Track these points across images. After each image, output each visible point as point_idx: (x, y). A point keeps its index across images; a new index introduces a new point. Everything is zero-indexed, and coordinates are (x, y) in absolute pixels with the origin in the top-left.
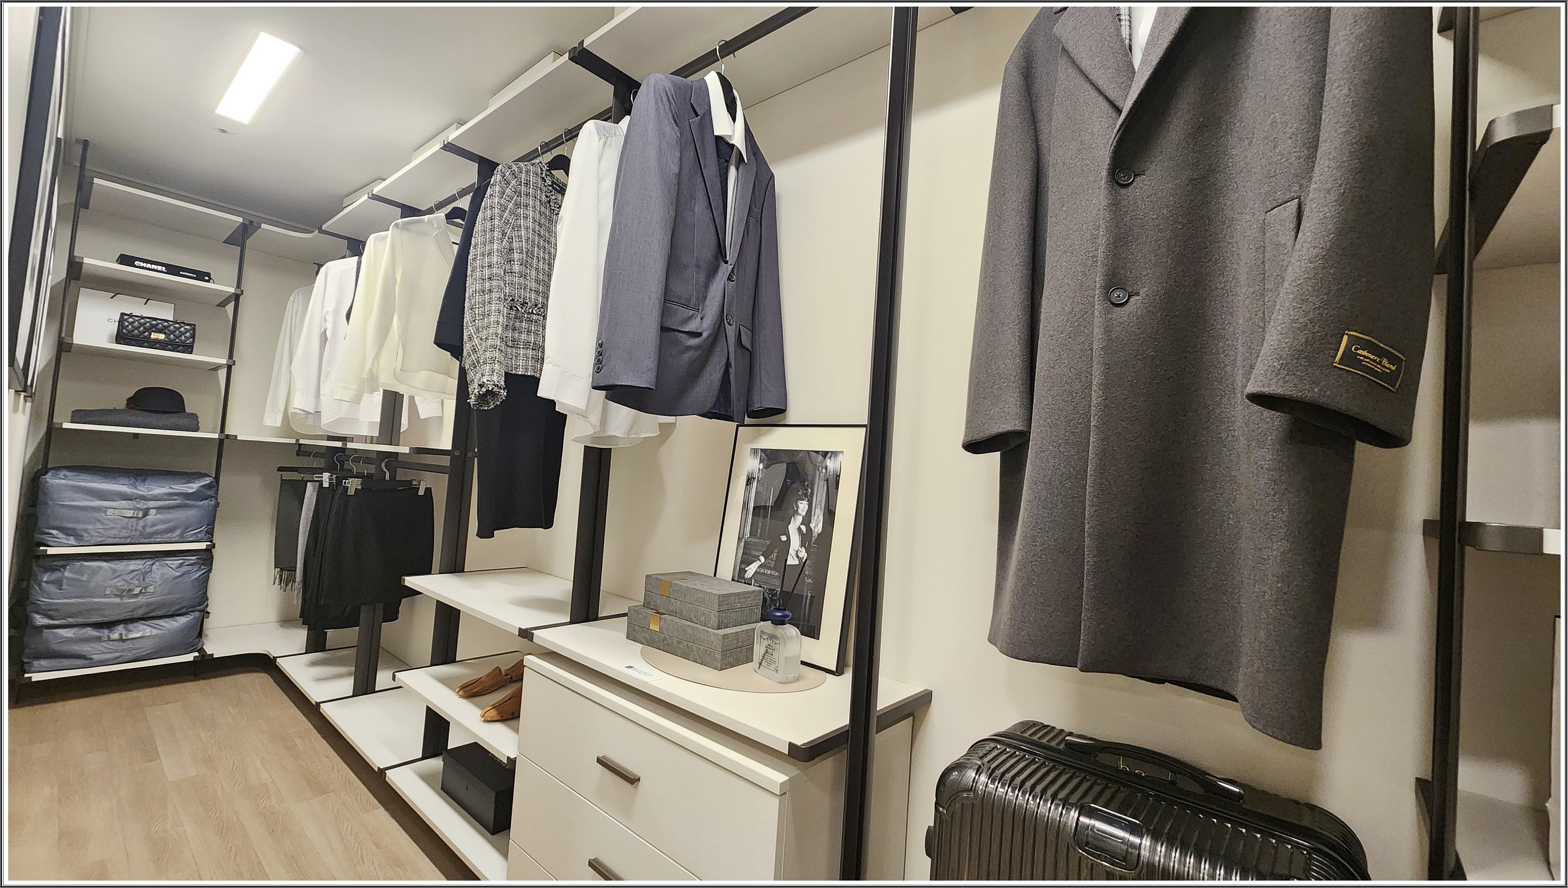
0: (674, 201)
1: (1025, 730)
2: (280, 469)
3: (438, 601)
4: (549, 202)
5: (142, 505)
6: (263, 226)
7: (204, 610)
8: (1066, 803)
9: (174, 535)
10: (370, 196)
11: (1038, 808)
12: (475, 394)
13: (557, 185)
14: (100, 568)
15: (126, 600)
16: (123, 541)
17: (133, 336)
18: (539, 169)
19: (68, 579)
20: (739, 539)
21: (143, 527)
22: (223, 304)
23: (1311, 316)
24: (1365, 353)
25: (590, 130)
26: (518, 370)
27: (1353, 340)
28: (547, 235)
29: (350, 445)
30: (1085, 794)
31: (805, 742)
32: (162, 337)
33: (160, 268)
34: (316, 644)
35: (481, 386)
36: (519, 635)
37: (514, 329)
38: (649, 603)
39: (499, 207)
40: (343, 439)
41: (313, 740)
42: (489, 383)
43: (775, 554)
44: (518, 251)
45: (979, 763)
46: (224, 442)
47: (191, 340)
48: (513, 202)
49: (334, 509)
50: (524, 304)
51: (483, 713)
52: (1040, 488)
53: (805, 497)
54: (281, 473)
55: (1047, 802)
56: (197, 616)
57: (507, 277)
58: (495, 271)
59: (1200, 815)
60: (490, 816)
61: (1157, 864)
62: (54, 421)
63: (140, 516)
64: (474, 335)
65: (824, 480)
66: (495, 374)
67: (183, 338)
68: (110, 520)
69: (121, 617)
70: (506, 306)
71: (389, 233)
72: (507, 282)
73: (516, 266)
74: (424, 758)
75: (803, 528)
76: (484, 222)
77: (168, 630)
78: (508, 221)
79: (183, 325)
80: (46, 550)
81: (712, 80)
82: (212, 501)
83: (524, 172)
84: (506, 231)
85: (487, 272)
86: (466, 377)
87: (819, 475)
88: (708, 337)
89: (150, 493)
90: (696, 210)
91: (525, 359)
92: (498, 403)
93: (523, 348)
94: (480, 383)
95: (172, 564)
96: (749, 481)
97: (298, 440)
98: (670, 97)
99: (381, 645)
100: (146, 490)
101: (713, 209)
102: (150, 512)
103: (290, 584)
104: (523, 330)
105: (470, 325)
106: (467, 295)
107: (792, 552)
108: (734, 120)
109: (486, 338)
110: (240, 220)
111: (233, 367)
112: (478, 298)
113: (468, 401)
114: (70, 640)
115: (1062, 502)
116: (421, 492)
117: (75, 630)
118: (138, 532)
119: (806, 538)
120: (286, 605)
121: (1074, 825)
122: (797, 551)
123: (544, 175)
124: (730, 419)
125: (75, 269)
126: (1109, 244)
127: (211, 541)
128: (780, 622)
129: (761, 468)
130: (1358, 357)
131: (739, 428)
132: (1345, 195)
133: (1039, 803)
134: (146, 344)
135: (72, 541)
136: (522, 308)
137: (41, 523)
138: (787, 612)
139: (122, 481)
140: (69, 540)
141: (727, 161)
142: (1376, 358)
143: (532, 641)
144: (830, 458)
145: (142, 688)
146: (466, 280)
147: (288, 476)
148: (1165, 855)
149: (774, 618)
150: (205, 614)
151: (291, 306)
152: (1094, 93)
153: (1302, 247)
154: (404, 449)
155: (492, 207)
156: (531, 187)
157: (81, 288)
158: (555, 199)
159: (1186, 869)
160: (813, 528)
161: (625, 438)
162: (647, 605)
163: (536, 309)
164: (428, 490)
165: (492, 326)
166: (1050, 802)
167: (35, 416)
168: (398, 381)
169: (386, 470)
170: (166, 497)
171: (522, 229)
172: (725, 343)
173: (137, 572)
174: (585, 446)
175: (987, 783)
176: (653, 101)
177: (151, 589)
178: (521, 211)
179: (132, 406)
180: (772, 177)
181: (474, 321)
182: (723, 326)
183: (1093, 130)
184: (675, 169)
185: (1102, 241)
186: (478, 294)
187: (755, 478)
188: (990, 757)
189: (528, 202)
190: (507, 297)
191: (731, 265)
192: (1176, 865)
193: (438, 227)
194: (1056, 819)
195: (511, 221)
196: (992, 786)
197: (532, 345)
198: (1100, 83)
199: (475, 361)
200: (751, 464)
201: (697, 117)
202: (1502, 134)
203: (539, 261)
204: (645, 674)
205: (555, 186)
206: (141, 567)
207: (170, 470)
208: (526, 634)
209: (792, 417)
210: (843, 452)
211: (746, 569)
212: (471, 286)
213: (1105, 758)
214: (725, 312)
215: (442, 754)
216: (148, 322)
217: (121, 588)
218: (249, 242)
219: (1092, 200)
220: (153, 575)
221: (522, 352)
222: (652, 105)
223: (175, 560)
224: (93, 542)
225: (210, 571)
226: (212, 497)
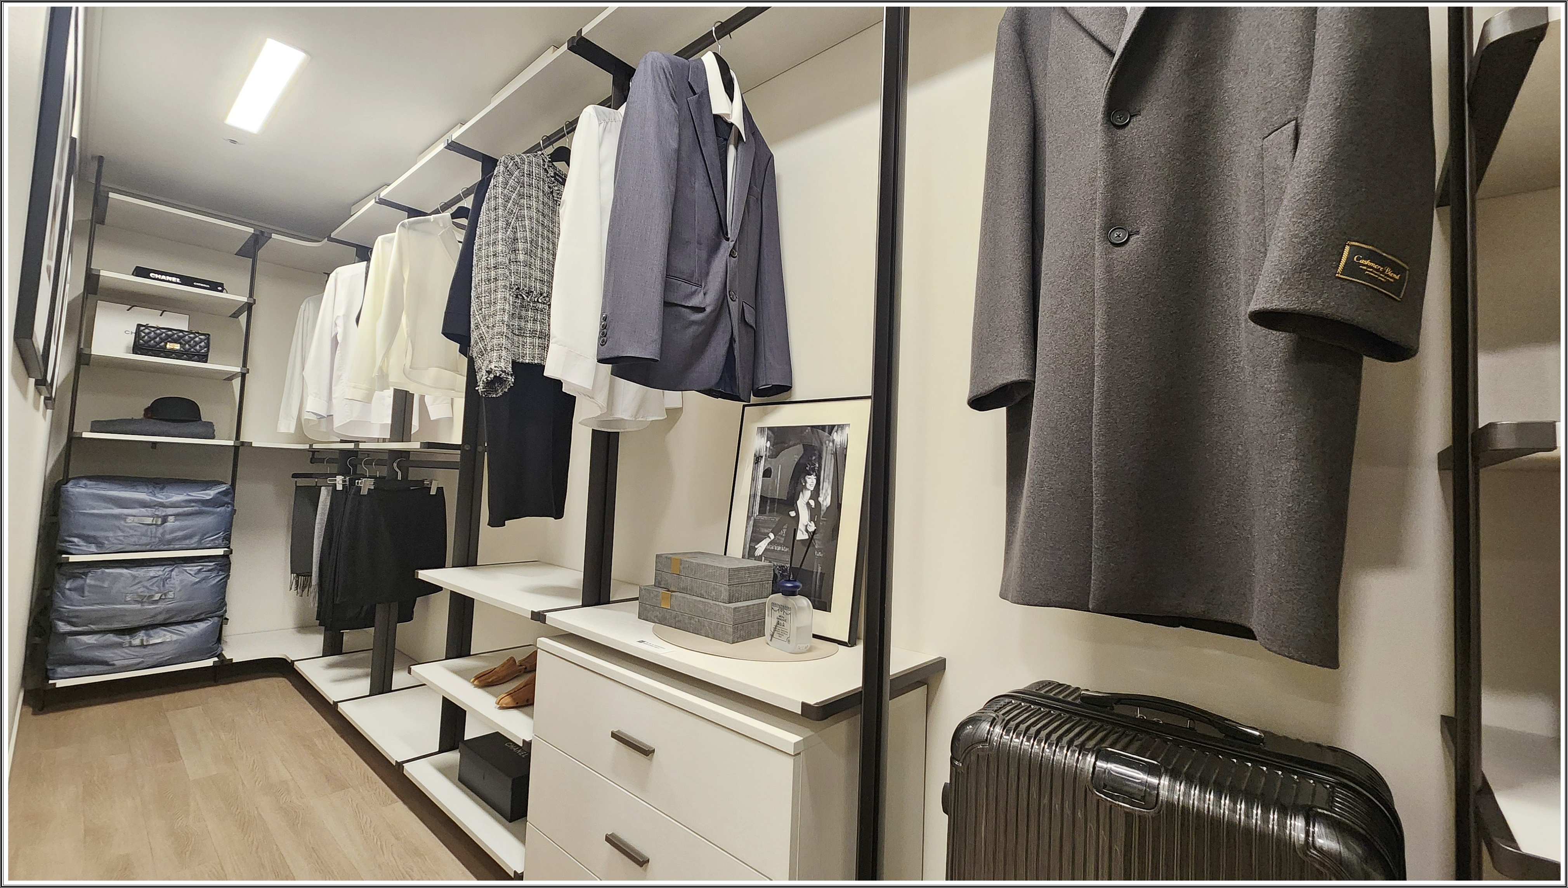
0: (674, 177)
1: (1040, 688)
2: (295, 476)
3: (452, 592)
4: (552, 193)
5: (161, 512)
6: (274, 235)
7: (223, 616)
8: (1082, 748)
9: (193, 541)
10: (377, 200)
11: (1054, 755)
12: (483, 381)
13: (559, 176)
14: (121, 574)
15: (147, 607)
16: (144, 548)
17: (150, 346)
18: (541, 160)
19: (90, 586)
20: (749, 518)
21: (163, 534)
22: (236, 315)
23: (1312, 229)
24: (1367, 262)
25: (590, 115)
26: (525, 358)
27: (1355, 251)
28: (550, 225)
29: (362, 446)
30: (1102, 740)
31: (818, 701)
32: (177, 347)
33: (174, 279)
34: (333, 647)
35: (489, 372)
36: (532, 619)
37: (520, 318)
38: (660, 583)
39: (503, 197)
40: (357, 442)
41: (332, 739)
42: (496, 369)
43: (785, 530)
44: (523, 241)
45: (994, 715)
46: (240, 448)
47: (205, 349)
48: (516, 192)
49: (348, 511)
50: (529, 293)
51: (498, 701)
52: (1045, 433)
53: (813, 472)
54: (296, 479)
55: (1064, 749)
56: (216, 621)
57: (512, 266)
58: (500, 259)
59: (1220, 756)
60: (507, 805)
61: (1176, 803)
62: (74, 431)
63: (159, 523)
64: (481, 323)
65: (831, 454)
66: (502, 360)
67: (198, 347)
68: (130, 528)
69: (142, 623)
70: (512, 294)
71: (396, 234)
72: (513, 271)
73: (521, 255)
74: (440, 752)
75: (812, 503)
76: (488, 212)
77: (188, 635)
78: (512, 211)
79: (197, 335)
80: (68, 558)
81: (708, 59)
82: (228, 507)
83: (526, 163)
84: (510, 221)
85: (492, 261)
86: (474, 366)
87: (827, 450)
88: (712, 312)
89: (169, 500)
90: (697, 186)
91: (532, 347)
92: (506, 390)
93: (530, 337)
94: (487, 370)
95: (191, 570)
96: (757, 459)
97: (311, 446)
98: (668, 75)
99: (396, 647)
100: (164, 498)
101: (713, 186)
102: (169, 519)
103: (307, 589)
104: (529, 318)
105: (477, 314)
106: (473, 285)
107: (801, 527)
108: (732, 100)
109: (493, 326)
110: (251, 230)
111: (247, 375)
112: (484, 287)
113: (477, 388)
114: (91, 647)
115: (1069, 444)
116: (433, 492)
117: (97, 637)
118: (157, 539)
119: (814, 513)
120: (302, 612)
121: (1091, 769)
122: (806, 526)
123: (546, 166)
124: (737, 398)
125: (92, 281)
126: (1108, 185)
127: (229, 547)
128: (791, 593)
129: (768, 446)
130: (1361, 267)
131: (746, 408)
132: (1341, 108)
133: (1055, 750)
134: (162, 354)
135: (93, 548)
136: (528, 297)
137: (63, 533)
138: (798, 584)
139: (140, 488)
140: (90, 547)
141: (726, 140)
142: (1379, 267)
143: (545, 623)
144: (837, 432)
145: (163, 694)
146: (472, 270)
147: (302, 482)
148: (1184, 794)
149: (785, 589)
150: (224, 621)
151: (302, 313)
152: (1087, 40)
153: (1300, 163)
154: (415, 445)
155: (496, 197)
156: (534, 178)
157: (99, 301)
158: (557, 190)
159: (1206, 806)
160: (821, 502)
161: (632, 421)
162: (658, 584)
163: (541, 297)
164: (440, 490)
165: (498, 313)
166: (1066, 748)
167: (55, 427)
168: (408, 378)
169: (397, 470)
170: (183, 504)
171: (526, 219)
172: (729, 319)
173: (156, 579)
174: (593, 430)
175: (1002, 734)
176: (650, 78)
177: (171, 595)
178: (524, 202)
179: (149, 415)
180: (772, 156)
181: (481, 309)
182: (726, 301)
183: (1088, 76)
184: (675, 145)
185: (1100, 184)
186: (484, 283)
187: (762, 457)
188: (1004, 711)
189: (531, 192)
190: (513, 286)
191: (732, 241)
192: (1196, 803)
193: (444, 225)
194: (1073, 765)
195: (514, 211)
196: (1007, 737)
197: (538, 333)
198: (1093, 29)
199: (482, 349)
200: (758, 443)
201: (694, 95)
202: (1497, 33)
203: (543, 251)
204: (656, 647)
205: (557, 177)
206: (161, 573)
207: (184, 478)
208: (539, 617)
209: (798, 393)
210: (849, 424)
211: (756, 547)
212: (477, 275)
213: (1119, 709)
214: (728, 287)
215: (457, 748)
216: (164, 332)
217: (142, 594)
218: (260, 253)
219: (1089, 145)
220: (173, 581)
221: (528, 340)
222: (650, 83)
223: (192, 566)
224: (114, 549)
225: (228, 576)
226: (229, 503)
